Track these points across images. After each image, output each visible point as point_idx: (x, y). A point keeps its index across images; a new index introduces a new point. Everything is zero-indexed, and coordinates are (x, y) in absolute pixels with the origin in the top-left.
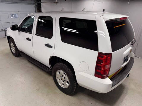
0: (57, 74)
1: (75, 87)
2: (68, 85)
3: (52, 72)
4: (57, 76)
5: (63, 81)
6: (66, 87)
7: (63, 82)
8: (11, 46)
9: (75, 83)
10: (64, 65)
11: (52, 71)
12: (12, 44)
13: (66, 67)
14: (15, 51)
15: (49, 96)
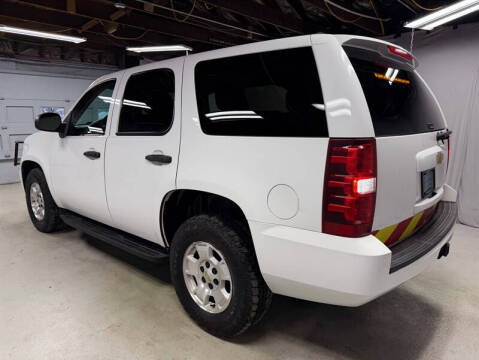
0: (188, 260)
1: (255, 300)
2: (228, 296)
3: (171, 259)
4: (186, 271)
5: (211, 287)
6: (220, 308)
7: (207, 290)
8: (32, 195)
9: (255, 283)
10: (212, 218)
11: (168, 258)
12: (35, 189)
13: (221, 224)
14: (43, 212)
15: (157, 345)
